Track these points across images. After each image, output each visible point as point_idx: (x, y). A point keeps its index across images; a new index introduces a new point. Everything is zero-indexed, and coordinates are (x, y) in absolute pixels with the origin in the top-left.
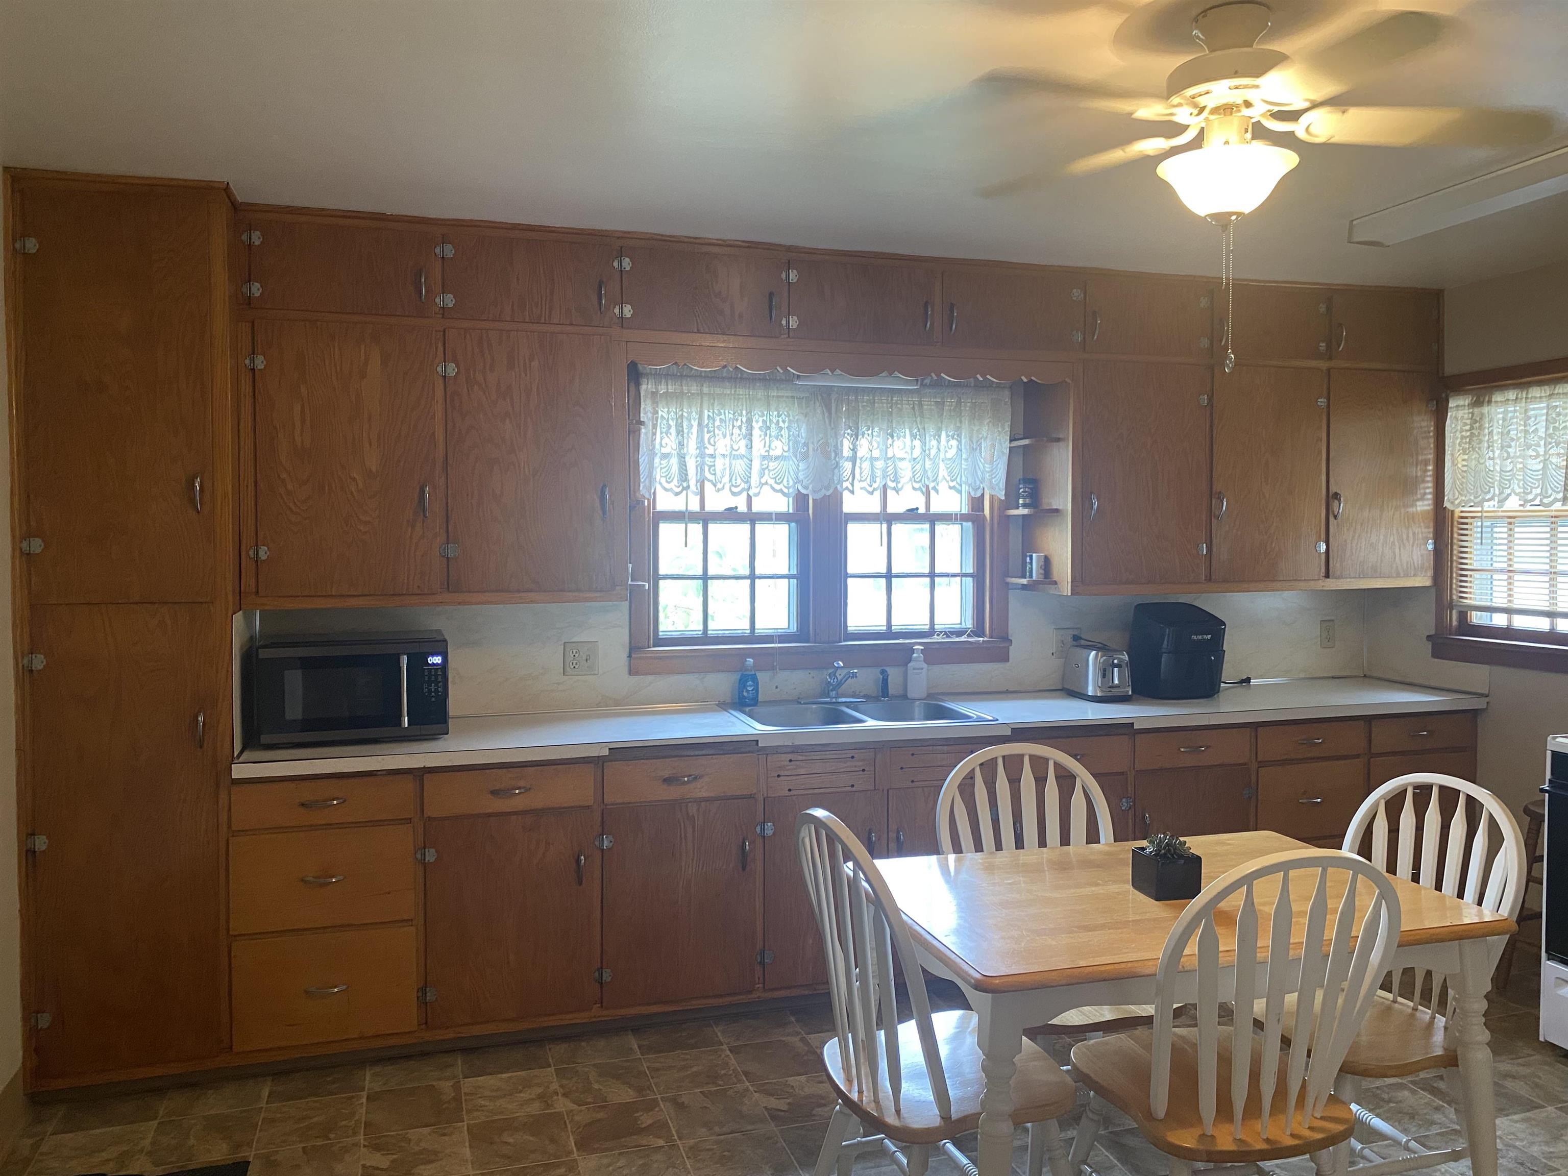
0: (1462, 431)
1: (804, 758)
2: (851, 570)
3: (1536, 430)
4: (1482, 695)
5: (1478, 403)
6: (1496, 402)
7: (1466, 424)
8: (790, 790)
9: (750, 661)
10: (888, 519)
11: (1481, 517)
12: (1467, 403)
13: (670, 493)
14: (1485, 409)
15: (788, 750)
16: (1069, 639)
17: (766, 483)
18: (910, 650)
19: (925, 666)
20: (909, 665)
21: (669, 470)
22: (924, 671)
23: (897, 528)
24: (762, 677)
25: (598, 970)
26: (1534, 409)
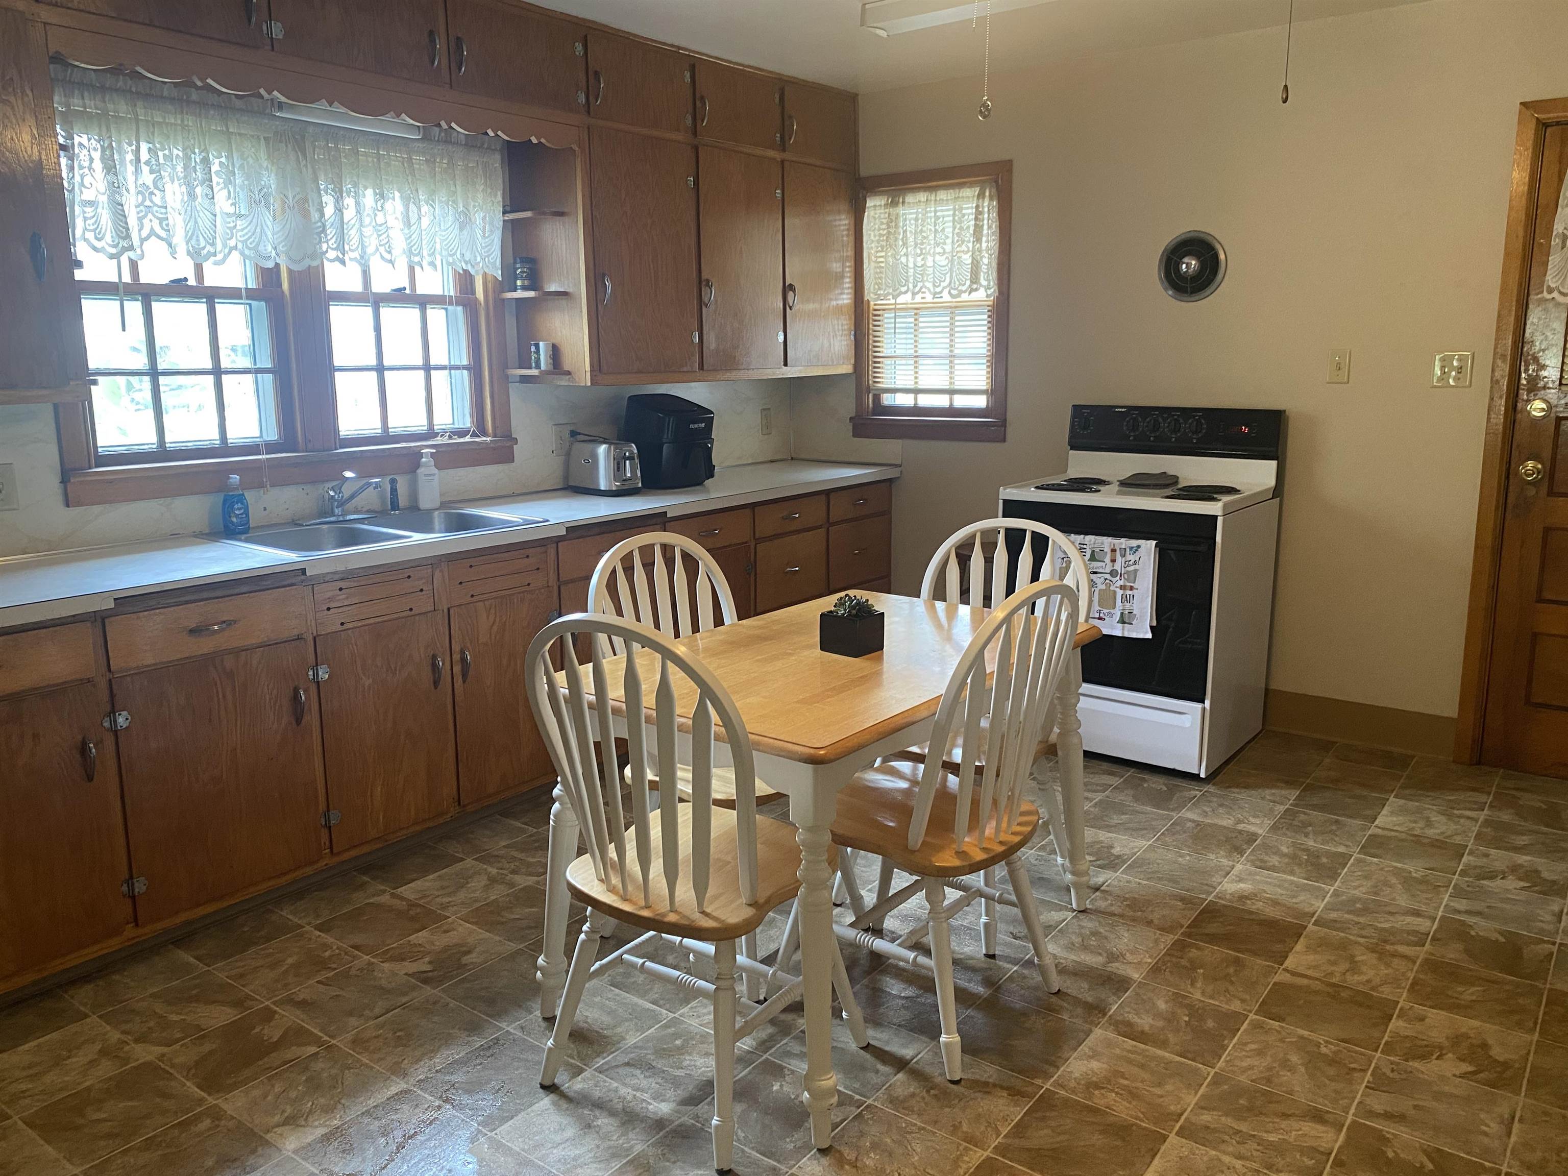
0: (879, 229)
1: (355, 584)
2: (337, 362)
3: (943, 230)
4: (896, 466)
5: (894, 204)
6: (909, 203)
7: (882, 223)
8: (342, 624)
9: (235, 478)
10: (377, 301)
11: (894, 309)
12: (883, 203)
13: (101, 254)
14: (901, 210)
15: (336, 577)
16: (567, 435)
17: (235, 248)
18: (416, 456)
19: (436, 471)
20: (419, 471)
21: (97, 223)
22: (436, 478)
23: (386, 313)
24: (250, 496)
25: (127, 881)
26: (942, 211)
